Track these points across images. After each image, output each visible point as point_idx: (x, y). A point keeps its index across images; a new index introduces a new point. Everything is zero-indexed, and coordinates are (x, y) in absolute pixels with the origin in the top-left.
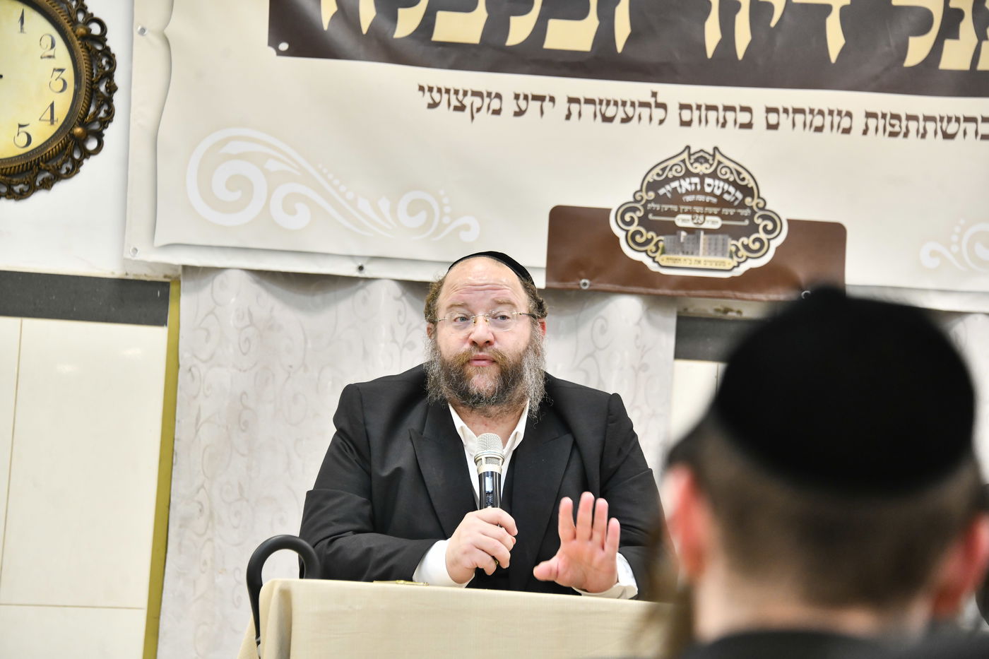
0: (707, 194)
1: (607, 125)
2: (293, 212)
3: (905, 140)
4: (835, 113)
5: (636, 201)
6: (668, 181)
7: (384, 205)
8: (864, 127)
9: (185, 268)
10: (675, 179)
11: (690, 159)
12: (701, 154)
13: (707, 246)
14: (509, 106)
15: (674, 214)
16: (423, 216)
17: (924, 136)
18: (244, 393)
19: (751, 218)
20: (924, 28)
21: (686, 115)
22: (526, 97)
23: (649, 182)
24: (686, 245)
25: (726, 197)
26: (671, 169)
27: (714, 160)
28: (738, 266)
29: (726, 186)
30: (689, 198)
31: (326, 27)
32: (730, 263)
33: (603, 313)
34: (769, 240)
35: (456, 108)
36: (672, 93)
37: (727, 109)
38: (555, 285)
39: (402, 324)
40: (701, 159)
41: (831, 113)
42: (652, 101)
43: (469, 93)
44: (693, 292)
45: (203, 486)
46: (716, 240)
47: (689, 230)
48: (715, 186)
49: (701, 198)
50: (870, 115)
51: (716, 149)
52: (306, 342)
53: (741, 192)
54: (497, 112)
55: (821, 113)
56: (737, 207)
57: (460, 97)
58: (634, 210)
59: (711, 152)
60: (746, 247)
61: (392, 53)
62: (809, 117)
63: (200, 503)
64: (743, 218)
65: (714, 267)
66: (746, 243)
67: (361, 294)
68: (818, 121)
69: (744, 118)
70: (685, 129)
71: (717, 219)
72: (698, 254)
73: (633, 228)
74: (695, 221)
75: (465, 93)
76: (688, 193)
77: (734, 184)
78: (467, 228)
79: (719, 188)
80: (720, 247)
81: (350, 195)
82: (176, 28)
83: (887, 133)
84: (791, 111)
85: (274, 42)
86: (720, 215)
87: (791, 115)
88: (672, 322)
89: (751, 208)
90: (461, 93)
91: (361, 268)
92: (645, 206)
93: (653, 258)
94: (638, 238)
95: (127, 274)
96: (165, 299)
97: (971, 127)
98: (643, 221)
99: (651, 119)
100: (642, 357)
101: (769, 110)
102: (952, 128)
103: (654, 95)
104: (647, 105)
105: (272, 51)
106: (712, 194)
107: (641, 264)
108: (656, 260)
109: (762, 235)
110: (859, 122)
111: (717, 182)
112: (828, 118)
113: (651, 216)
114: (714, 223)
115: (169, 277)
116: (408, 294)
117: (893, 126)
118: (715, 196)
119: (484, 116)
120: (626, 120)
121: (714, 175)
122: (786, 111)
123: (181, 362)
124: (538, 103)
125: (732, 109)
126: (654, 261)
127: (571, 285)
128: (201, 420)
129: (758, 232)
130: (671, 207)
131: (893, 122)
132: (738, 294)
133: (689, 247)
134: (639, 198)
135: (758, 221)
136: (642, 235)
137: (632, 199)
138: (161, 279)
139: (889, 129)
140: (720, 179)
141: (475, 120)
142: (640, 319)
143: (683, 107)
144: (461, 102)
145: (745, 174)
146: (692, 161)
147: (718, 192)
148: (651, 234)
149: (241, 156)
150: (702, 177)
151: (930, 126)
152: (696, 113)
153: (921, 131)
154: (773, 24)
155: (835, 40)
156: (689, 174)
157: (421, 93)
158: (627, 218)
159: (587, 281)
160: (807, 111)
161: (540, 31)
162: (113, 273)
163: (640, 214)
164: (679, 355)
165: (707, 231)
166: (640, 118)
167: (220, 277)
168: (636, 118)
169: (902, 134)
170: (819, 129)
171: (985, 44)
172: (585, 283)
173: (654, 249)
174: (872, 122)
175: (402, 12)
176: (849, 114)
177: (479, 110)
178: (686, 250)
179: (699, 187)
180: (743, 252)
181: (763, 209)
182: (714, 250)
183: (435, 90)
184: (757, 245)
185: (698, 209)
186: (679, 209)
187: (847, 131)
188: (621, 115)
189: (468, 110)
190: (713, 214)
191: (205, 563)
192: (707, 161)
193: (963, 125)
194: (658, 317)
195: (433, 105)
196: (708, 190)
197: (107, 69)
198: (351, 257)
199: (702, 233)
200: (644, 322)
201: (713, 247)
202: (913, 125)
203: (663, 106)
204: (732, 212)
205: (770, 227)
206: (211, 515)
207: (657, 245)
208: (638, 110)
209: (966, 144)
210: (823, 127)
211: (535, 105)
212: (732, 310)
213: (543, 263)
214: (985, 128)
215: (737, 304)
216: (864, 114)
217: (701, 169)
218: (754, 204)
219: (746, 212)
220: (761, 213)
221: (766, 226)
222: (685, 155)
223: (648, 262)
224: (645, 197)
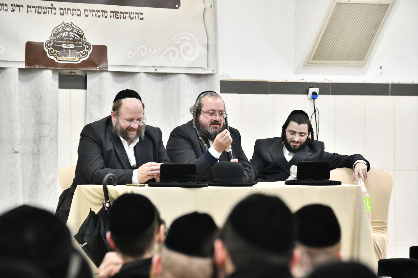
0: (70, 37)
1: (39, 15)
3: (120, 20)
6: (59, 33)
8: (110, 16)
10: (61, 32)
11: (64, 26)
12: (68, 24)
13: (71, 54)
14: (10, 8)
15: (61, 44)
17: (125, 18)
19: (82, 44)
21: (62, 12)
22: (15, 6)
23: (53, 33)
24: (65, 54)
25: (76, 38)
26: (59, 29)
28: (80, 60)
29: (75, 35)
30: (66, 39)
32: (77, 59)
34: (88, 51)
36: (57, 5)
37: (73, 10)
38: (28, 67)
41: (102, 11)
42: (52, 7)
46: (73, 52)
47: (66, 49)
48: (72, 35)
49: (69, 39)
50: (112, 12)
51: (71, 23)
53: (80, 37)
54: (6, 10)
55: (99, 11)
56: (78, 41)
58: (50, 43)
59: (70, 24)
60: (82, 54)
62: (96, 13)
64: (80, 45)
65: (73, 60)
66: (81, 52)
68: (99, 14)
69: (78, 13)
70: (62, 16)
71: (73, 45)
72: (68, 57)
73: (50, 49)
74: (67, 46)
76: (65, 37)
77: (77, 34)
78: (1, 49)
79: (73, 35)
80: (74, 54)
83: (116, 18)
86: (74, 44)
87: (91, 12)
89: (82, 41)
92: (53, 41)
93: (56, 58)
94: (52, 51)
97: (137, 15)
98: (53, 46)
99: (52, 13)
101: (85, 10)
102: (132, 16)
103: (52, 5)
104: (50, 8)
106: (72, 37)
107: (52, 60)
109: (86, 50)
110: (109, 14)
111: (73, 33)
112: (101, 13)
113: (55, 45)
114: (72, 46)
117: (117, 15)
118: (73, 38)
119: (3, 12)
120: (45, 13)
121: (72, 31)
122: (90, 11)
124: (19, 7)
125: (75, 10)
126: (57, 59)
127: (33, 67)
130: (61, 41)
131: (117, 14)
133: (66, 54)
134: (51, 39)
135: (85, 46)
137: (49, 39)
139: (116, 16)
140: (74, 32)
143: (61, 9)
145: (80, 31)
148: (55, 50)
150: (69, 32)
151: (127, 15)
152: (65, 11)
156: (65, 31)
158: (49, 45)
160: (95, 11)
163: (52, 44)
164: (60, 87)
165: (71, 49)
168: (47, 12)
169: (120, 18)
170: (99, 16)
172: (37, 66)
173: (56, 55)
174: (112, 14)
176: (107, 12)
179: (68, 35)
180: (81, 56)
182: (73, 55)
184: (84, 53)
185: (68, 42)
186: (63, 42)
187: (106, 17)
188: (43, 11)
190: (72, 44)
192: (69, 27)
193: (135, 15)
199: (69, 50)
202: (122, 15)
203: (55, 9)
205: (88, 47)
207: (57, 54)
208: (48, 10)
209: (136, 21)
210: (100, 16)
211: (17, 8)
212: (73, 72)
213: (24, 60)
214: (141, 16)
215: (74, 71)
216: (110, 12)
217: (68, 29)
218: (83, 40)
219: (81, 43)
220: (85, 43)
221: (87, 47)
222: (63, 25)
223: (55, 59)
224: (53, 38)
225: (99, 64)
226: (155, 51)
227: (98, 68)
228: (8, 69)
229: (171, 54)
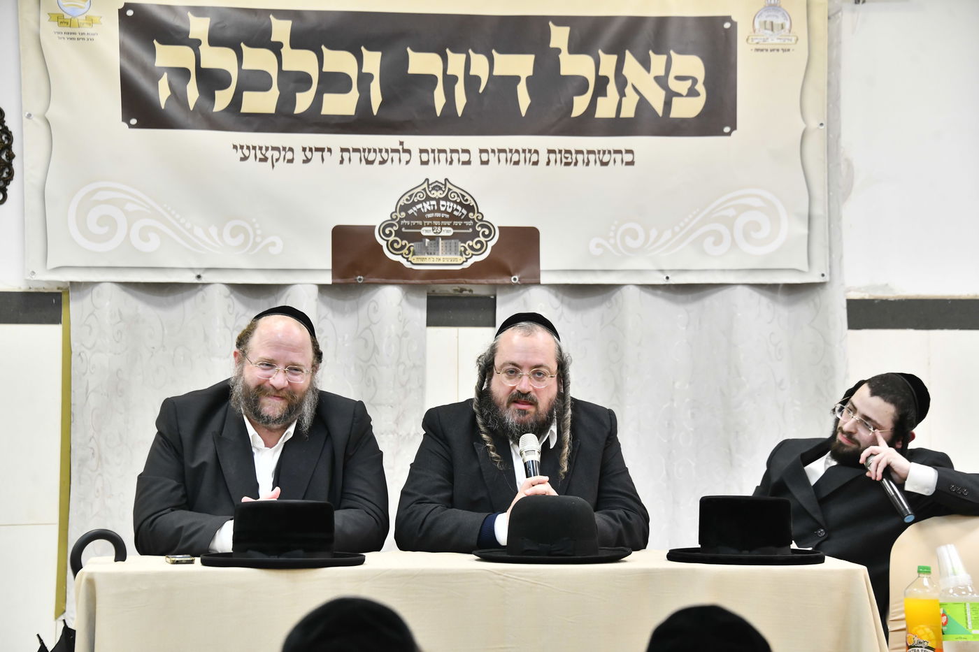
0: (442, 212)
1: (369, 166)
2: (147, 240)
3: (575, 167)
4: (527, 151)
5: (393, 219)
6: (414, 204)
7: (213, 231)
8: (547, 160)
9: (71, 283)
10: (419, 202)
11: (429, 188)
12: (437, 184)
13: (444, 249)
14: (299, 156)
15: (420, 227)
16: (241, 237)
17: (588, 164)
18: (120, 370)
19: (473, 227)
20: (583, 91)
21: (425, 157)
22: (311, 150)
23: (401, 205)
24: (429, 248)
25: (455, 213)
26: (416, 196)
27: (445, 187)
28: (466, 261)
29: (455, 206)
30: (430, 216)
31: (163, 107)
32: (460, 259)
33: (374, 298)
34: (487, 242)
35: (261, 160)
36: (414, 142)
37: (453, 151)
38: (339, 281)
39: (231, 314)
40: (437, 188)
41: (524, 151)
42: (400, 148)
43: (270, 149)
44: (436, 281)
45: (93, 437)
46: (450, 243)
47: (431, 238)
48: (447, 206)
49: (438, 215)
50: (550, 151)
51: (446, 180)
52: (163, 330)
53: (466, 209)
54: (291, 161)
55: (517, 151)
56: (463, 220)
57: (264, 151)
58: (392, 225)
59: (444, 183)
60: (472, 248)
61: (213, 123)
62: (509, 155)
63: (92, 448)
64: (468, 227)
65: (450, 262)
66: (471, 245)
67: (200, 294)
68: (516, 157)
69: (465, 157)
70: (425, 167)
71: (450, 229)
72: (438, 255)
73: (391, 239)
74: (435, 231)
75: (267, 149)
76: (429, 212)
77: (460, 204)
78: (273, 244)
79: (450, 207)
80: (453, 248)
81: (188, 225)
82: (55, 112)
83: (563, 164)
84: (496, 151)
85: (126, 118)
86: (452, 226)
87: (497, 154)
88: (424, 301)
89: (473, 220)
90: (264, 149)
91: (199, 277)
92: (399, 222)
93: (407, 259)
94: (396, 245)
95: (30, 288)
96: (59, 305)
97: (618, 157)
98: (398, 233)
99: (400, 161)
100: (404, 327)
101: (482, 151)
102: (606, 158)
104: (397, 151)
105: (125, 125)
106: (445, 212)
107: (399, 263)
108: (409, 259)
109: (482, 239)
110: (543, 157)
111: (448, 203)
112: (522, 155)
113: (403, 230)
114: (448, 232)
115: (61, 289)
116: (235, 292)
117: (567, 158)
119: (281, 164)
120: (383, 162)
121: (446, 199)
122: (493, 151)
123: (73, 350)
124: (320, 153)
125: (457, 151)
126: (408, 261)
127: (350, 280)
128: (89, 391)
129: (479, 237)
130: (417, 222)
131: (567, 155)
132: (467, 280)
133: (431, 249)
134: (394, 217)
135: (479, 229)
136: (398, 243)
137: (390, 219)
138: (55, 290)
139: (564, 160)
140: (450, 201)
141: (275, 168)
142: (401, 301)
143: (422, 151)
144: (264, 155)
145: (467, 197)
146: (430, 189)
147: (449, 210)
148: (404, 242)
149: (107, 202)
150: (438, 200)
151: (592, 157)
152: (431, 155)
153: (586, 161)
154: (481, 91)
155: (524, 100)
156: (428, 198)
157: (235, 150)
158: (387, 232)
159: (362, 277)
160: (508, 151)
161: (318, 101)
162: (20, 288)
163: (396, 228)
164: (430, 323)
165: (444, 238)
166: (392, 161)
167: (96, 289)
168: (390, 160)
169: (573, 164)
170: (517, 163)
171: (624, 99)
172: (360, 278)
173: (407, 252)
174: (552, 156)
175: (217, 93)
176: (536, 152)
177: (277, 160)
178: (429, 251)
179: (436, 208)
180: (469, 251)
181: (481, 220)
182: (449, 250)
183: (245, 147)
184: (479, 246)
185: (436, 223)
186: (423, 223)
187: (536, 163)
188: (379, 159)
189: (270, 160)
190: (447, 226)
191: (98, 491)
192: (441, 189)
193: (614, 156)
194: (414, 298)
195: (244, 158)
196: (443, 209)
197: (6, 142)
198: (191, 269)
199: (440, 239)
200: (404, 303)
201: (448, 249)
202: (580, 157)
203: (408, 151)
204: (460, 223)
205: (487, 232)
206: (100, 458)
207: (409, 249)
208: (391, 155)
209: (617, 169)
210: (519, 161)
211: (317, 155)
212: (466, 290)
213: (330, 266)
214: (628, 158)
215: (468, 287)
216: (547, 151)
217: (437, 194)
218: (475, 217)
219: (470, 223)
220: (480, 223)
221: (484, 232)
222: (425, 185)
223: (404, 261)
224: (399, 216)
225: (517, 271)
226: (667, 234)
227: (515, 279)
228: (293, 287)
229: (710, 240)
